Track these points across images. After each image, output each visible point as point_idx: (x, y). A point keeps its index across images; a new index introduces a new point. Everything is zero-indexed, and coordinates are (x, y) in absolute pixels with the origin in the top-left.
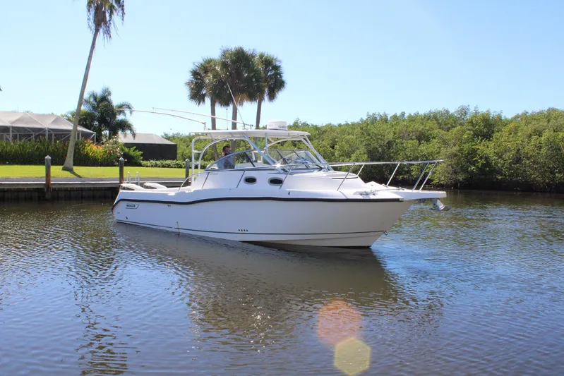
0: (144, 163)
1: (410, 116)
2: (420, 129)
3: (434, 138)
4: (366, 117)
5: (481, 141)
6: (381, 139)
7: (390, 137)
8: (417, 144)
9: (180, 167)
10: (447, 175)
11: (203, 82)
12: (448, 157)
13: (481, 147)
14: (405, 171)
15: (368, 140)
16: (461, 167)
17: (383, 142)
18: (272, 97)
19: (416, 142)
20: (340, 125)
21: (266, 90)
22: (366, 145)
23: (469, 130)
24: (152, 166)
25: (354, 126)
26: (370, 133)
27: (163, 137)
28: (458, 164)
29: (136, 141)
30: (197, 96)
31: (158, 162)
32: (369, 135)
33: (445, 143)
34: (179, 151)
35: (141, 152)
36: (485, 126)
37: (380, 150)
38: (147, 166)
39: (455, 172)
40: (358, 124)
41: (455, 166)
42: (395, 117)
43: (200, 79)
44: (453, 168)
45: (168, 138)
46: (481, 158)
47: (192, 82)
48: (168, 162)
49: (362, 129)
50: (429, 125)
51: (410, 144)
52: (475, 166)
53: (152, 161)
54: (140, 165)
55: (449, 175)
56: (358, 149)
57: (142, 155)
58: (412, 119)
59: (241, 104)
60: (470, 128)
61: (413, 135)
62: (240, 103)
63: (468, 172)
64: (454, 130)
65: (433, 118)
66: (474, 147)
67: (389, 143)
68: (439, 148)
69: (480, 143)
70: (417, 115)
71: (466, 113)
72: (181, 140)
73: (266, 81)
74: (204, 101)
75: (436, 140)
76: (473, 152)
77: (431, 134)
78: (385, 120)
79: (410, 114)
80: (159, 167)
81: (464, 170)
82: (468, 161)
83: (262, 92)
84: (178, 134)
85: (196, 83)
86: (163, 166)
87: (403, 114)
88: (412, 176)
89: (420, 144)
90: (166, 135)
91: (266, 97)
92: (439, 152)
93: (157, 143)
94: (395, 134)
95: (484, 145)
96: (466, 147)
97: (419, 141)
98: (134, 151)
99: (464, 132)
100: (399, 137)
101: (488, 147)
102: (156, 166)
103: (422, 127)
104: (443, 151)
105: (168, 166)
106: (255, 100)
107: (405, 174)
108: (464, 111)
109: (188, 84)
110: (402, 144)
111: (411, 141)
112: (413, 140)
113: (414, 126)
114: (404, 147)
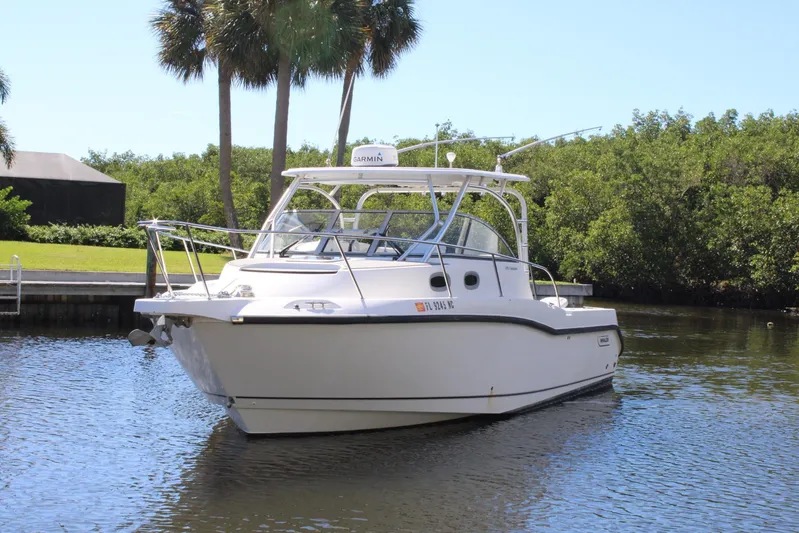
0: (34, 230)
1: (750, 123)
2: (777, 158)
4: (632, 124)
6: (670, 183)
7: (694, 176)
8: (768, 197)
9: (132, 244)
11: (199, 18)
14: (734, 268)
15: (636, 182)
17: (674, 191)
18: (382, 64)
19: (763, 192)
20: (561, 143)
21: (368, 45)
22: (628, 197)
24: (56, 241)
25: (598, 145)
26: (641, 164)
27: (87, 163)
29: (15, 172)
30: (181, 56)
31: (73, 231)
32: (638, 170)
34: (131, 204)
35: (27, 203)
37: (667, 210)
38: (43, 241)
40: (610, 141)
42: (709, 124)
43: (190, 11)
45: (102, 167)
47: (169, 18)
48: (101, 230)
49: (619, 153)
51: (748, 197)
53: (55, 227)
54: (22, 237)
56: (608, 206)
57: (28, 210)
58: (757, 129)
59: (300, 81)
61: (757, 173)
62: (296, 78)
67: (693, 193)
70: (768, 118)
72: (136, 172)
73: (367, 21)
74: (200, 69)
78: (682, 131)
79: (750, 117)
80: (76, 242)
83: (356, 51)
84: (127, 156)
85: (182, 21)
86: (88, 242)
87: (731, 116)
88: (752, 282)
89: (774, 198)
90: (95, 157)
91: (367, 66)
93: (71, 179)
94: (707, 168)
97: (775, 190)
98: (8, 198)
100: (719, 178)
102: (67, 239)
103: (780, 152)
105: (101, 242)
106: (338, 71)
107: (732, 277)
109: (160, 22)
110: (727, 196)
111: (752, 188)
112: (755, 185)
113: (761, 149)
114: (731, 205)
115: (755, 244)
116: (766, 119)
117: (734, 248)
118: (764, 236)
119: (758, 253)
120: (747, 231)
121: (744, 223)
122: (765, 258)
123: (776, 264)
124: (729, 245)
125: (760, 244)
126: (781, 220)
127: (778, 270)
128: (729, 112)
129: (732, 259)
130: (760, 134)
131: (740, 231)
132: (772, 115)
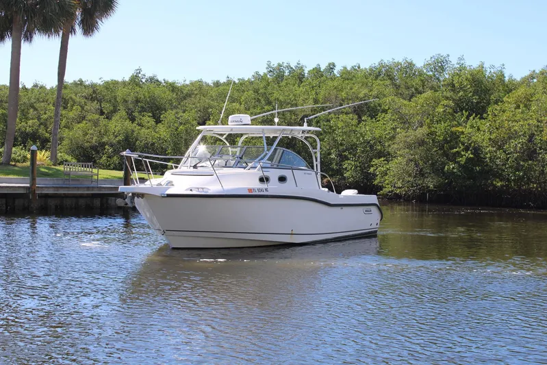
1: (344, 71)
2: (361, 95)
3: (385, 111)
4: (266, 71)
5: (468, 118)
7: (307, 108)
8: (355, 122)
10: (407, 179)
12: (409, 146)
13: (468, 130)
14: (333, 170)
16: (433, 164)
17: (293, 117)
18: (89, 27)
19: (352, 118)
20: (217, 84)
21: (78, 13)
23: (447, 98)
25: (242, 85)
26: (272, 99)
28: (425, 160)
33: (405, 121)
36: (475, 93)
39: (422, 174)
40: (251, 83)
41: (421, 163)
42: (317, 72)
44: (417, 165)
46: (467, 149)
49: (256, 91)
50: (378, 86)
51: (342, 122)
52: (455, 163)
55: (411, 179)
58: (349, 76)
59: (29, 38)
60: (449, 94)
62: (26, 36)
63: (444, 173)
64: (421, 99)
65: (383, 74)
66: (454, 129)
68: (394, 129)
69: (466, 122)
70: (356, 69)
71: (443, 69)
75: (388, 116)
76: (453, 138)
77: (380, 105)
78: (299, 76)
79: (345, 68)
81: (438, 170)
82: (446, 154)
83: (71, 16)
87: (331, 67)
88: (344, 178)
89: (359, 122)
91: (78, 28)
92: (393, 137)
94: (316, 102)
95: (472, 127)
96: (440, 128)
97: (360, 117)
99: (437, 102)
100: (323, 109)
101: (479, 129)
103: (364, 91)
104: (401, 135)
106: (57, 32)
108: (439, 65)
110: (328, 121)
111: (345, 116)
112: (347, 113)
113: (351, 89)
114: (331, 127)
115: (346, 153)
116: (355, 70)
117: (333, 156)
118: (353, 148)
119: (348, 159)
120: (341, 144)
121: (339, 139)
122: (353, 163)
123: (360, 167)
124: (330, 154)
125: (350, 153)
126: (363, 137)
127: (361, 170)
128: (330, 64)
129: (331, 164)
130: (351, 79)
131: (337, 145)
132: (359, 67)
